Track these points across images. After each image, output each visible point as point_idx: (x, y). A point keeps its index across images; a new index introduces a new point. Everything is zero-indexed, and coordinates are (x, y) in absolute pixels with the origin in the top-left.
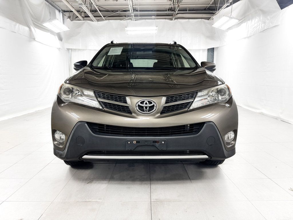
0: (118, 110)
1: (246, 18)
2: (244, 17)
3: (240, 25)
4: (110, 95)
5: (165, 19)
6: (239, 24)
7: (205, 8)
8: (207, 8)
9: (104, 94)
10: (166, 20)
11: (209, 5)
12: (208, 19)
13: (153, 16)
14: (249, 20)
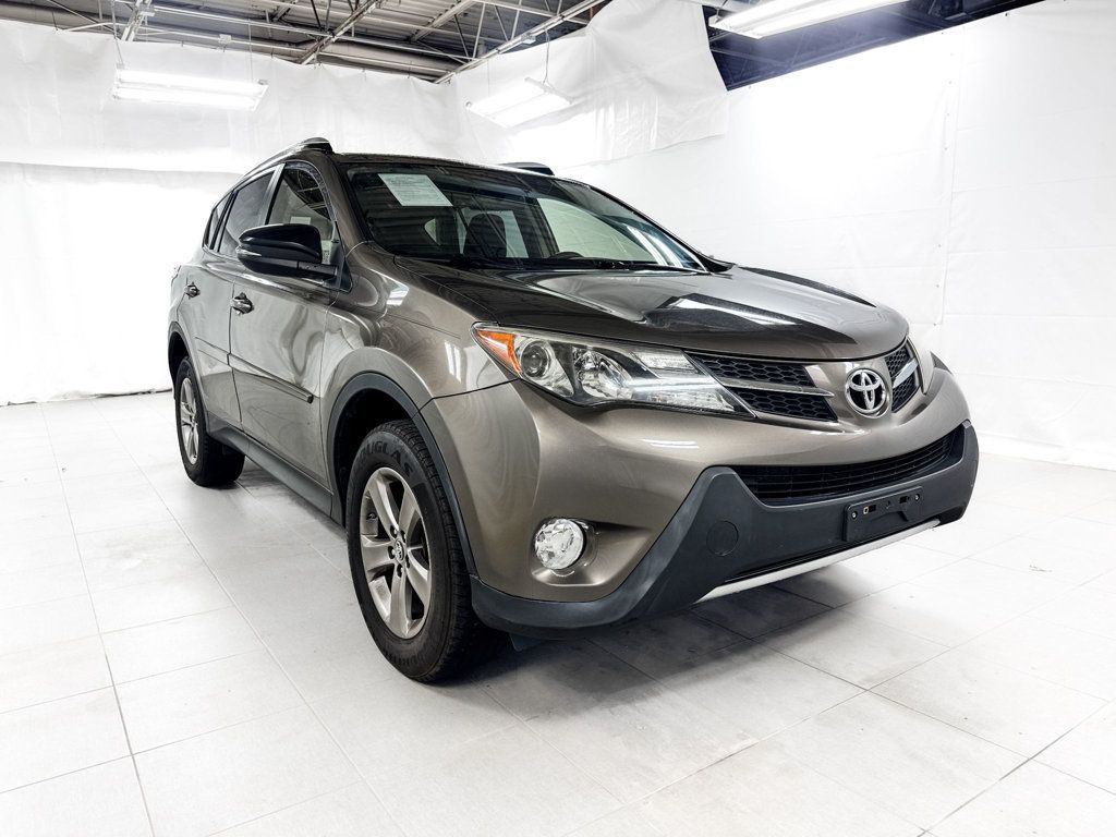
0: (777, 409)
1: (589, 97)
2: (585, 94)
3: (570, 118)
4: (751, 363)
5: (272, 53)
6: (563, 115)
7: (408, 34)
8: (416, 37)
9: (728, 361)
10: (276, 59)
11: (429, 29)
12: (433, 77)
13: (221, 35)
14: (605, 105)
